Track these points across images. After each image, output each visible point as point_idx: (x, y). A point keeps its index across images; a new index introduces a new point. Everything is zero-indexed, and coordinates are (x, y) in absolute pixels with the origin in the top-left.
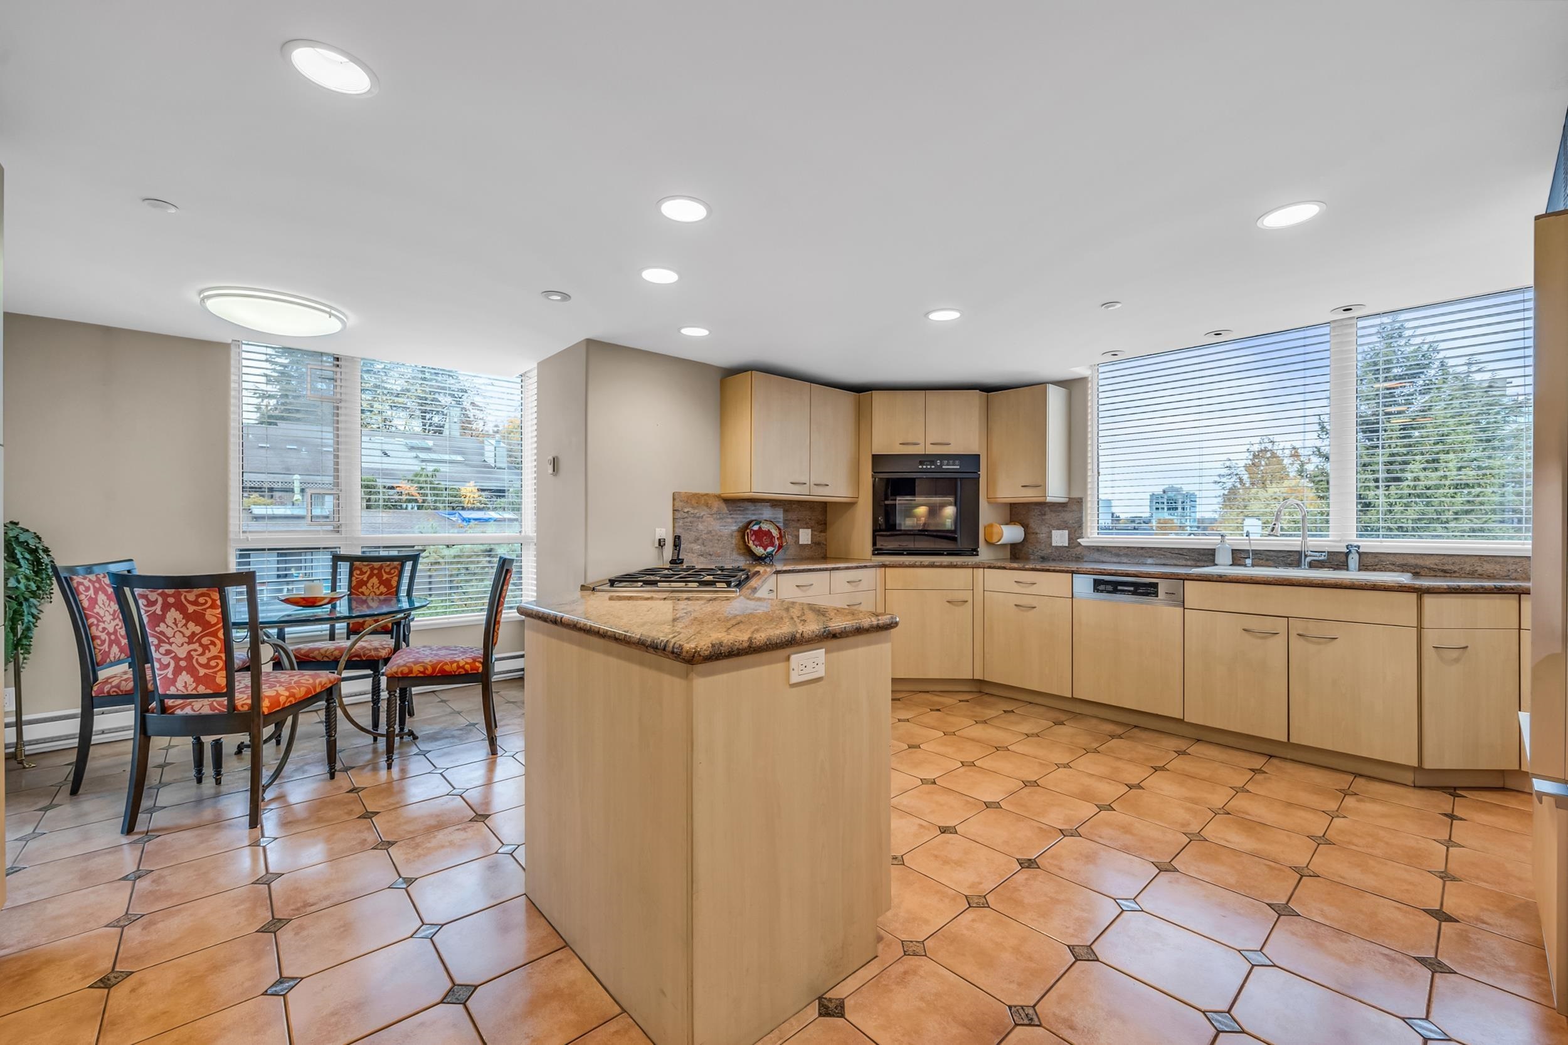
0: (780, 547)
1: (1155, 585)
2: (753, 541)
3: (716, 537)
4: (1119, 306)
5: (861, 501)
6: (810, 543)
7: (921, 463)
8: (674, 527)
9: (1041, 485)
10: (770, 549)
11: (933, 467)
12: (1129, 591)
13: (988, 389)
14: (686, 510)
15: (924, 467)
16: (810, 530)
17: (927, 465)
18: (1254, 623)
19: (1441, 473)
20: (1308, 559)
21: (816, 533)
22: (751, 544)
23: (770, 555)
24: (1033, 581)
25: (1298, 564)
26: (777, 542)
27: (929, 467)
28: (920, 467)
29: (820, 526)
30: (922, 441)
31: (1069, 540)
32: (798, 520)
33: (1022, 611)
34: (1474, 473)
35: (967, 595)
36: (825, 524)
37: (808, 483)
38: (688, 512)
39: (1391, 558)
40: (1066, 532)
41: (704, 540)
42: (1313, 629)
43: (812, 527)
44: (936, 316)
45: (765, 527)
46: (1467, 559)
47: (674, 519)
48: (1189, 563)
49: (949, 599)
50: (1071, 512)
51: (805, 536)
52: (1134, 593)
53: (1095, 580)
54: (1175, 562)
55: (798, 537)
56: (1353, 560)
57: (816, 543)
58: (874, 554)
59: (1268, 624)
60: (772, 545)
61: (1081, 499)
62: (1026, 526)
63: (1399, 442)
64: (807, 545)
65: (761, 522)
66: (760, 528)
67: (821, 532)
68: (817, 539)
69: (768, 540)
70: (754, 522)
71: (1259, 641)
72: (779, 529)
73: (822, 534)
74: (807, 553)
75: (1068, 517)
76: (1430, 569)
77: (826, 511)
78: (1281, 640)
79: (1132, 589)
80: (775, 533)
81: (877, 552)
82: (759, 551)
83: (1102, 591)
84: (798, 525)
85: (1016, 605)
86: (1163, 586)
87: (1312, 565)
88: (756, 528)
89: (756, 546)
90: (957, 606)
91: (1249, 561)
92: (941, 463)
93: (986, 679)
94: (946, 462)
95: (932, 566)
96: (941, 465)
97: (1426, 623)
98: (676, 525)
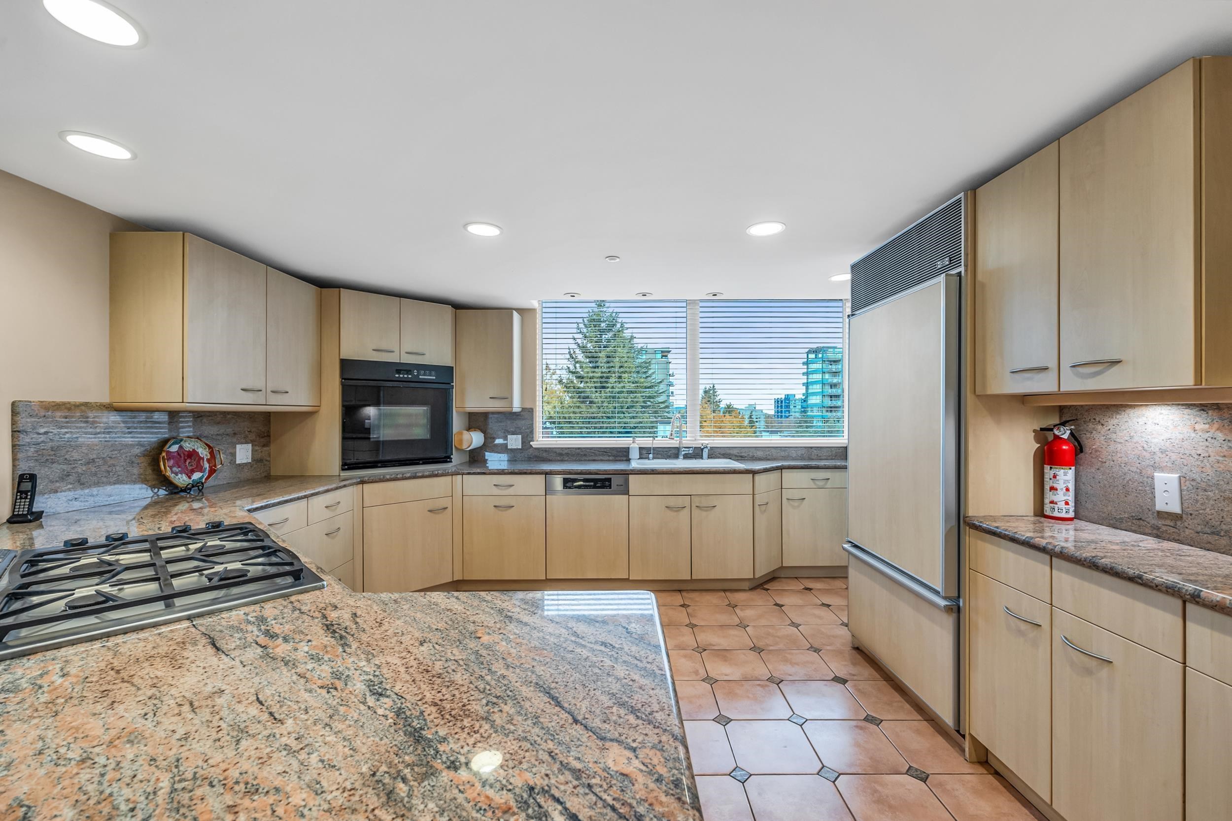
0: (212, 471)
1: (609, 480)
2: (171, 468)
3: (104, 468)
4: (618, 260)
5: (324, 410)
6: (250, 461)
7: (399, 372)
8: (14, 459)
9: (508, 398)
10: (196, 476)
11: (410, 376)
12: (591, 486)
13: (458, 307)
14: (42, 431)
15: (401, 376)
16: (250, 445)
17: (403, 374)
18: (672, 501)
19: (622, 385)
20: (683, 453)
21: (257, 448)
22: (168, 473)
23: (198, 486)
24: (512, 483)
25: (676, 456)
26: (207, 465)
27: (406, 376)
28: (397, 376)
29: (262, 440)
30: (396, 349)
31: (522, 444)
32: (235, 434)
33: (501, 511)
34: (634, 385)
35: (446, 502)
36: (269, 436)
37: (264, 390)
38: (46, 433)
39: (719, 450)
40: (520, 437)
41: (79, 475)
42: (704, 502)
43: (252, 442)
44: (474, 229)
45: (188, 446)
46: (750, 449)
47: (14, 446)
48: (611, 458)
49: (431, 507)
50: (523, 419)
51: (244, 453)
52: (595, 487)
53: (564, 479)
54: (601, 458)
55: (234, 455)
56: (705, 453)
57: (257, 460)
58: (343, 470)
59: (680, 501)
60: (200, 469)
61: (532, 409)
62: (484, 432)
63: (606, 365)
64: (246, 464)
65: (181, 440)
66: (181, 447)
67: (264, 446)
68: (259, 456)
69: (194, 463)
70: (172, 442)
71: (676, 513)
72: (209, 447)
73: (265, 448)
74: (246, 474)
75: (521, 423)
76: (736, 456)
77: (269, 422)
78: (686, 512)
79: (592, 484)
80: (203, 452)
81: (347, 465)
82: (181, 480)
83: (570, 488)
84: (235, 440)
85: (495, 506)
86: (616, 481)
87: (686, 457)
88: (175, 448)
89: (176, 474)
90: (438, 513)
91: (651, 456)
92: (418, 372)
93: (465, 579)
94: (422, 372)
95: (414, 477)
96: (418, 375)
97: (756, 492)
98: (20, 456)
